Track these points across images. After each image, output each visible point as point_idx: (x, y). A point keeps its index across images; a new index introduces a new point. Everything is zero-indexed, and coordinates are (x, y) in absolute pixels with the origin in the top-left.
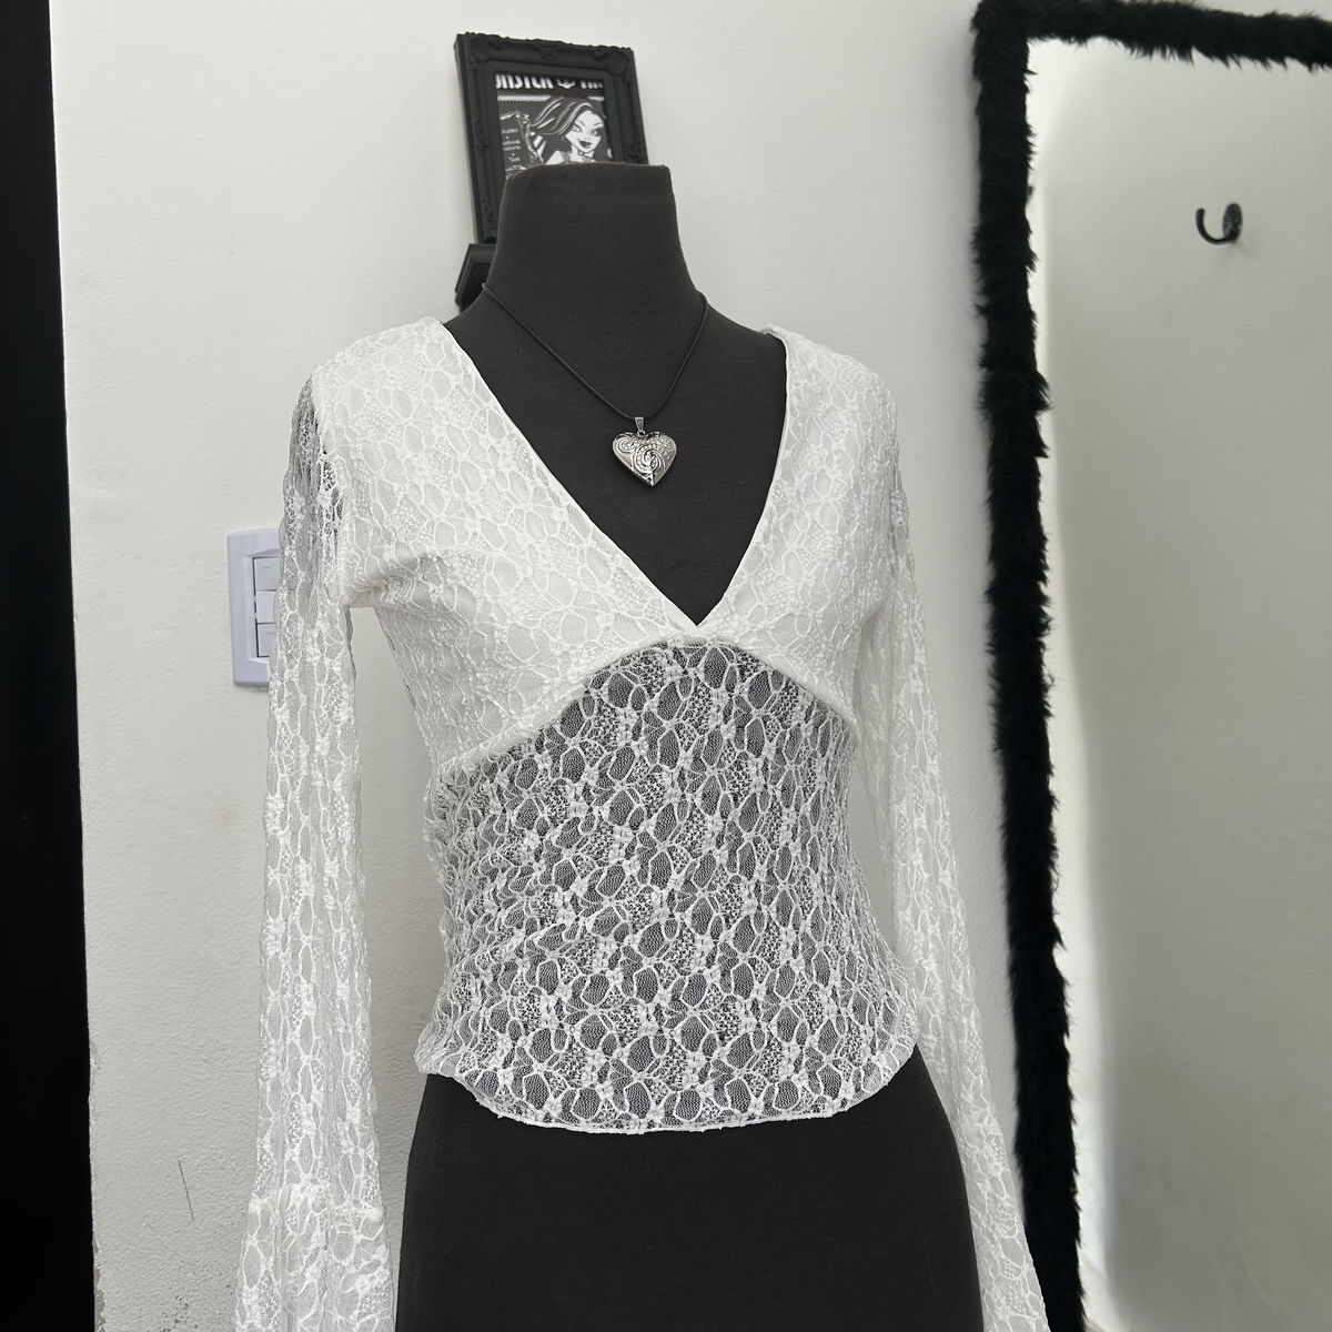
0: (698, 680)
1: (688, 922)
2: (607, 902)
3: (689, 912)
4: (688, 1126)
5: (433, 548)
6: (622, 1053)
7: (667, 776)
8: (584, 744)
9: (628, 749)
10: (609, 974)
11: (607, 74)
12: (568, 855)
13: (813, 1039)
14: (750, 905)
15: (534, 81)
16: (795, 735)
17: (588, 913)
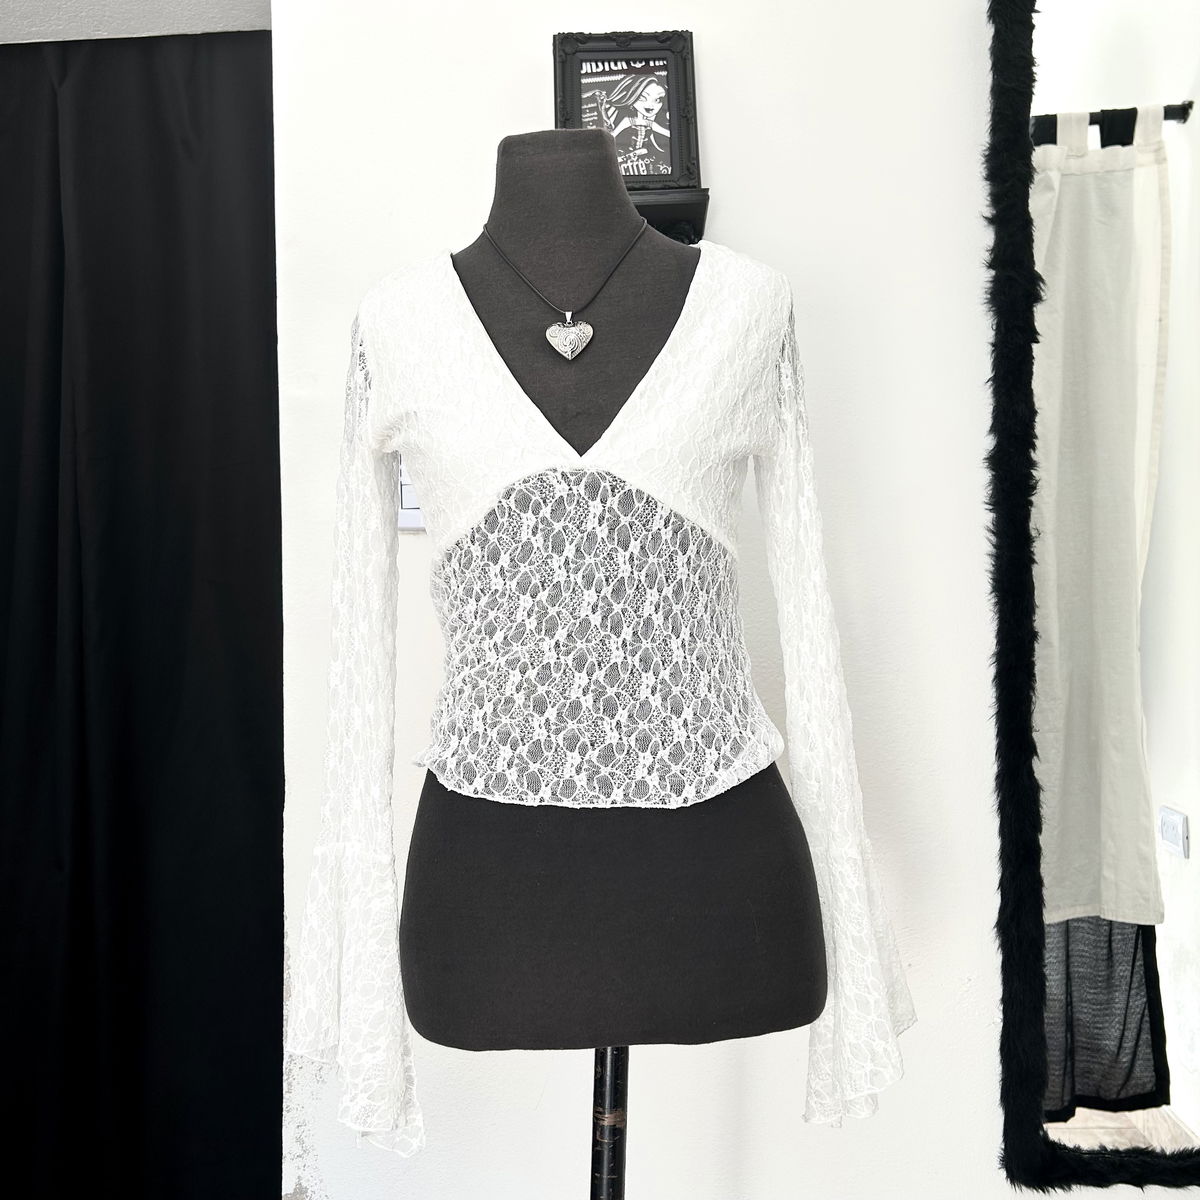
0: (579, 495)
1: (570, 663)
8: (499, 539)
9: (529, 542)
10: (516, 696)
11: (669, 53)
12: (492, 615)
13: (664, 754)
14: (617, 656)
15: (612, 64)
16: (656, 537)
17: (503, 656)
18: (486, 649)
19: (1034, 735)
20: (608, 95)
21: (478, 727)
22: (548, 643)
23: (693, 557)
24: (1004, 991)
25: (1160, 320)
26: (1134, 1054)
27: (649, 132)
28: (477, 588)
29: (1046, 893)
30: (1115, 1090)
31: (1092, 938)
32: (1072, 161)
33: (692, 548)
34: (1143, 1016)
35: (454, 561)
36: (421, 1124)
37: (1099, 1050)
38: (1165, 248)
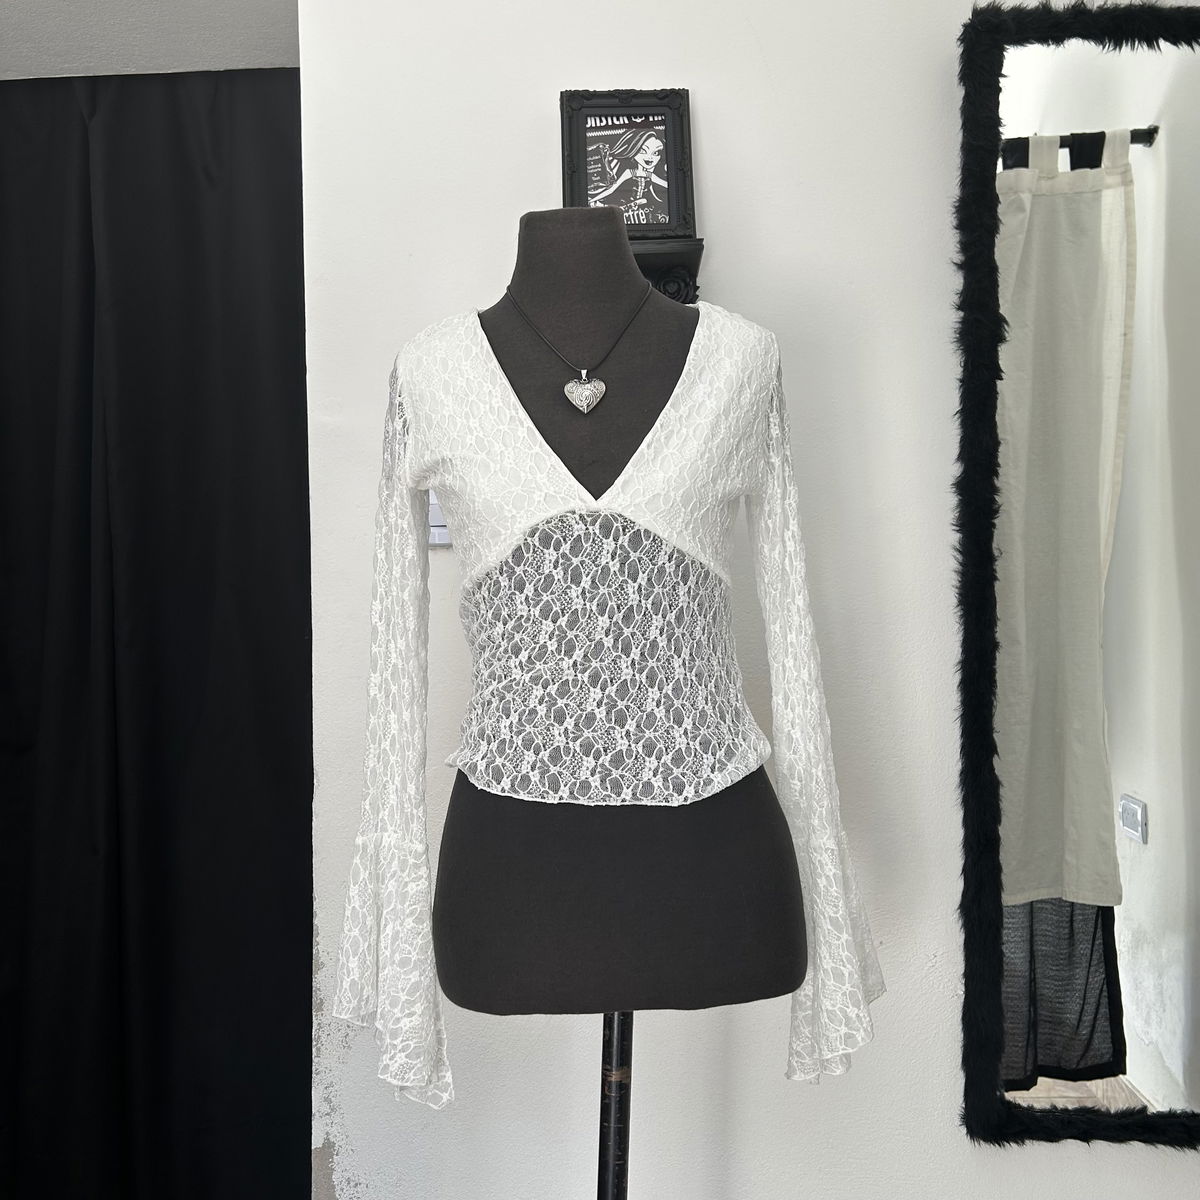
0: (595, 534)
1: (586, 680)
2: (539, 666)
3: (587, 674)
4: (583, 801)
5: (447, 454)
6: (545, 755)
7: (575, 591)
8: (525, 571)
9: (550, 575)
10: (538, 708)
11: (668, 109)
12: (517, 637)
13: (667, 758)
14: (627, 673)
15: (615, 119)
16: (662, 570)
17: (528, 672)
18: (513, 666)
19: (995, 735)
20: (611, 148)
21: (505, 734)
22: (567, 663)
23: (693, 587)
24: (966, 965)
25: (1125, 335)
26: (1093, 1027)
27: (649, 183)
28: (504, 613)
29: (1005, 878)
30: (1076, 1060)
31: (1055, 918)
32: (1043, 183)
33: (692, 579)
34: (1101, 991)
35: (484, 588)
36: (450, 1080)
37: (1061, 1023)
38: (1131, 265)
